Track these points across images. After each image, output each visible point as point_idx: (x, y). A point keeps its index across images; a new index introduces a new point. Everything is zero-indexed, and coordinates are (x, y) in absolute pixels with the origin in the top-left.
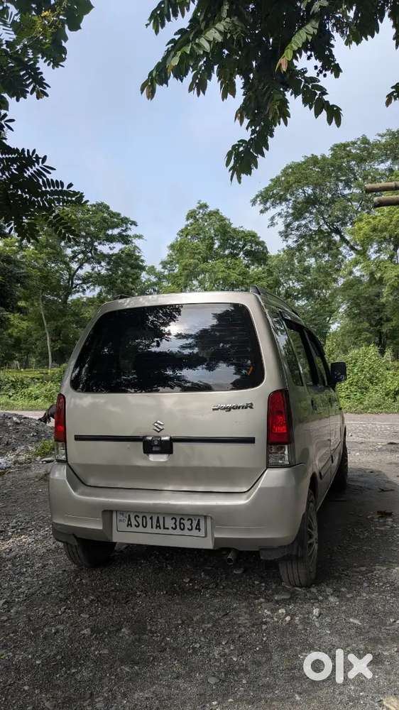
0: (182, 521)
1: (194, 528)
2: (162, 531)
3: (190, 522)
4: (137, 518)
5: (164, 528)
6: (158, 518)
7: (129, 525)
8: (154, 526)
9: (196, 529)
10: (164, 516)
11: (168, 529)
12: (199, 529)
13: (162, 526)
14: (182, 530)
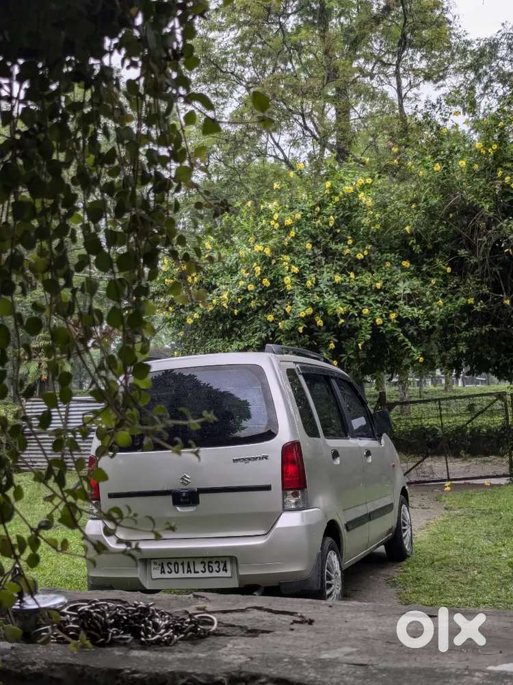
0: (211, 564)
1: (221, 570)
2: (193, 575)
3: (217, 564)
4: (169, 565)
5: (195, 572)
6: (188, 563)
7: (163, 572)
8: (186, 571)
9: (223, 570)
10: (194, 560)
11: (198, 572)
12: (226, 571)
13: (193, 571)
14: (211, 572)
